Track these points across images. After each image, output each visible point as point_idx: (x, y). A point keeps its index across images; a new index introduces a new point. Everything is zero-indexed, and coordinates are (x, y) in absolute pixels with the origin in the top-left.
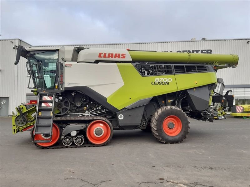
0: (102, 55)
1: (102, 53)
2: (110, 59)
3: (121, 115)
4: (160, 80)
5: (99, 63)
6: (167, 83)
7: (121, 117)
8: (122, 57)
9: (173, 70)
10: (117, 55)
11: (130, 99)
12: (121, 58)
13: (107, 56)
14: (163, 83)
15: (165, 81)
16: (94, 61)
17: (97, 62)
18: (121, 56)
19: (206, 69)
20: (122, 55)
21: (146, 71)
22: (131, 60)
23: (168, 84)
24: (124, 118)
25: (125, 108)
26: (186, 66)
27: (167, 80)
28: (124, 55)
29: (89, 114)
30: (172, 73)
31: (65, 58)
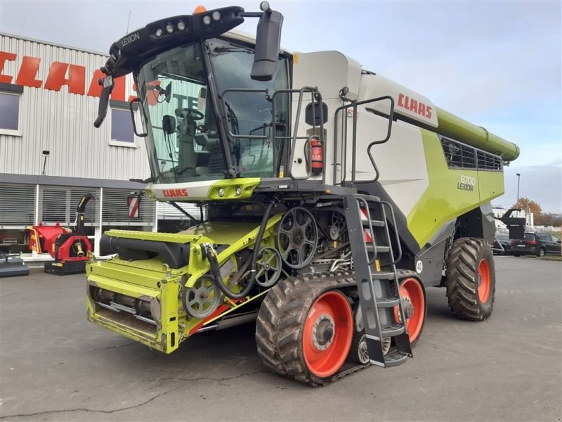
0: (403, 101)
1: (404, 97)
2: (413, 114)
3: (420, 262)
4: (465, 179)
5: (398, 121)
6: (471, 188)
7: (419, 267)
8: (428, 114)
9: (476, 159)
10: (422, 108)
11: (436, 220)
14: (468, 188)
15: (470, 184)
17: (394, 116)
18: (426, 113)
20: (428, 109)
22: (435, 124)
23: (472, 190)
24: (423, 268)
25: (428, 245)
28: (430, 111)
29: (350, 261)
30: (474, 167)
31: (350, 90)
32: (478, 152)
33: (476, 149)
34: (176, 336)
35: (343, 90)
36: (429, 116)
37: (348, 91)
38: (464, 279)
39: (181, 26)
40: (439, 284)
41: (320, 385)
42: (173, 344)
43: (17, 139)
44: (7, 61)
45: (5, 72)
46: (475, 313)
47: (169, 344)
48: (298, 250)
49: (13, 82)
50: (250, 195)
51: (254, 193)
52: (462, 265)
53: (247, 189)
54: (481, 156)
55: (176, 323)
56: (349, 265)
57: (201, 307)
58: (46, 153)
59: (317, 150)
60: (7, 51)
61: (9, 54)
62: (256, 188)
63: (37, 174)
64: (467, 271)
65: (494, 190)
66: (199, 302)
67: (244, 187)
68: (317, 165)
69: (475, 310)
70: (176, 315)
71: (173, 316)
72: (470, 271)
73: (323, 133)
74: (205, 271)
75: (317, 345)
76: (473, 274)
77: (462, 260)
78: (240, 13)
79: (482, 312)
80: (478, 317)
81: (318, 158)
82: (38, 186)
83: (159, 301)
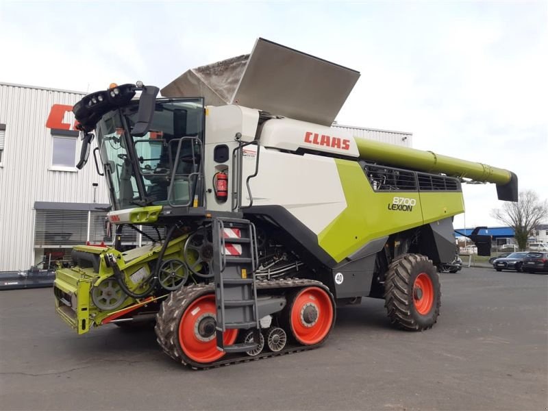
0: (312, 138)
1: (312, 134)
2: (324, 148)
3: (339, 274)
4: (400, 201)
5: (305, 154)
6: (409, 208)
7: (339, 279)
8: (344, 146)
9: (417, 182)
10: (336, 142)
11: (356, 238)
12: (343, 148)
13: (319, 140)
14: (405, 208)
15: (407, 205)
16: (295, 150)
17: (301, 151)
18: (342, 145)
19: (456, 186)
20: (345, 142)
21: (376, 180)
22: (357, 154)
23: (411, 210)
24: (344, 279)
25: (347, 259)
26: (433, 178)
27: (410, 203)
28: (348, 143)
29: (267, 272)
30: (414, 189)
31: (243, 134)
32: (419, 175)
33: (417, 172)
34: (87, 322)
35: (237, 135)
36: (347, 147)
37: (241, 135)
38: (398, 291)
39: (101, 99)
40: (368, 295)
41: (200, 369)
42: (84, 327)
43: (74, 174)
44: (66, 112)
45: (65, 121)
46: (410, 324)
47: (80, 327)
48: (208, 263)
49: (71, 129)
50: (156, 219)
51: (159, 218)
52: (397, 279)
53: (152, 214)
54: (422, 178)
55: (87, 312)
56: (267, 276)
57: (108, 302)
58: (95, 185)
59: (221, 182)
60: (67, 104)
61: (68, 106)
62: (160, 214)
63: (89, 202)
64: (400, 284)
65: (445, 209)
66: (105, 298)
67: (150, 213)
68: (222, 194)
69: (410, 320)
70: (87, 307)
71: (85, 307)
72: (404, 284)
73: (225, 169)
74: (109, 275)
75: (199, 337)
76: (406, 286)
77: (397, 274)
78: (132, 88)
79: (417, 322)
80: (414, 327)
81: (222, 188)
82: (89, 212)
83: (76, 296)
